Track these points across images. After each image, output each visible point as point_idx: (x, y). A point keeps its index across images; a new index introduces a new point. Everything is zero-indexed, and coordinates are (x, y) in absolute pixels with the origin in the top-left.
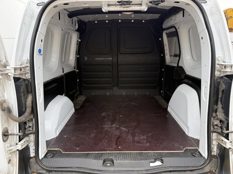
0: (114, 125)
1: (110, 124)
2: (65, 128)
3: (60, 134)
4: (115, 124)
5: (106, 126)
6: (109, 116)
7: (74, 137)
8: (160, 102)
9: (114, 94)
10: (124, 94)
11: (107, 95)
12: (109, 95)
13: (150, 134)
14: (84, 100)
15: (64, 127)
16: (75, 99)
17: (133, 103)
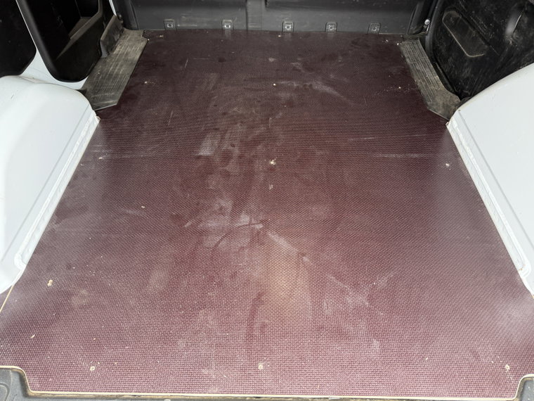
0: (244, 219)
1: (229, 210)
2: (55, 226)
3: (31, 263)
4: (249, 213)
5: (212, 224)
6: (227, 157)
7: (84, 292)
8: (418, 81)
9: (250, 27)
10: (288, 27)
11: (223, 30)
12: (234, 31)
13: (382, 282)
14: (137, 57)
15: (51, 220)
16: (104, 54)
17: (319, 86)
